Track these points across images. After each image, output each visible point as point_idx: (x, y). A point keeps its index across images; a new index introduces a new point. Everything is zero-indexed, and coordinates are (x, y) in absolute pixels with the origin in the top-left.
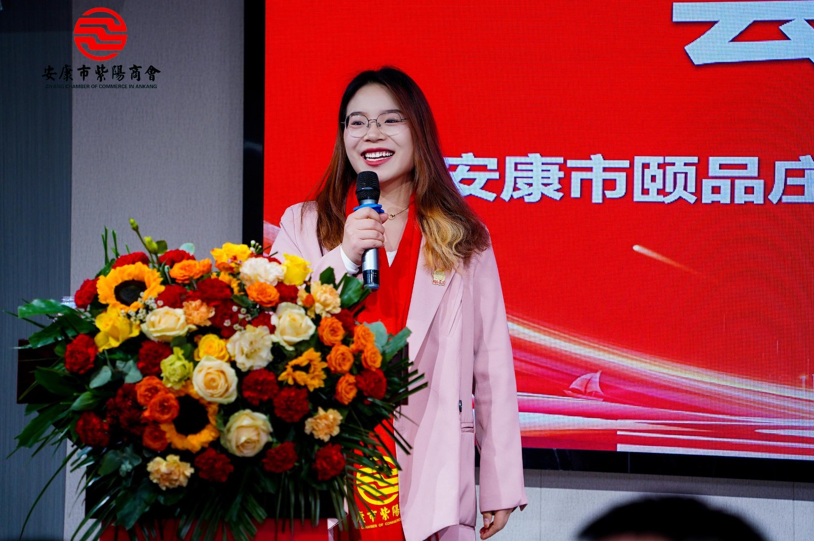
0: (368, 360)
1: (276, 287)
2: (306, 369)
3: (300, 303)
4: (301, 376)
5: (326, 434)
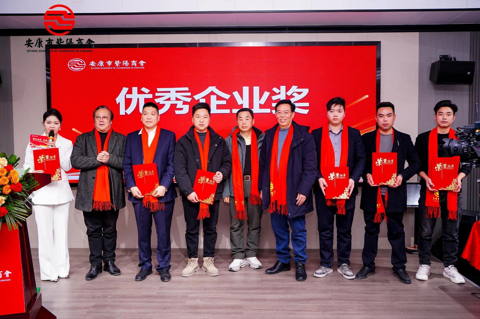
0: (13, 180)
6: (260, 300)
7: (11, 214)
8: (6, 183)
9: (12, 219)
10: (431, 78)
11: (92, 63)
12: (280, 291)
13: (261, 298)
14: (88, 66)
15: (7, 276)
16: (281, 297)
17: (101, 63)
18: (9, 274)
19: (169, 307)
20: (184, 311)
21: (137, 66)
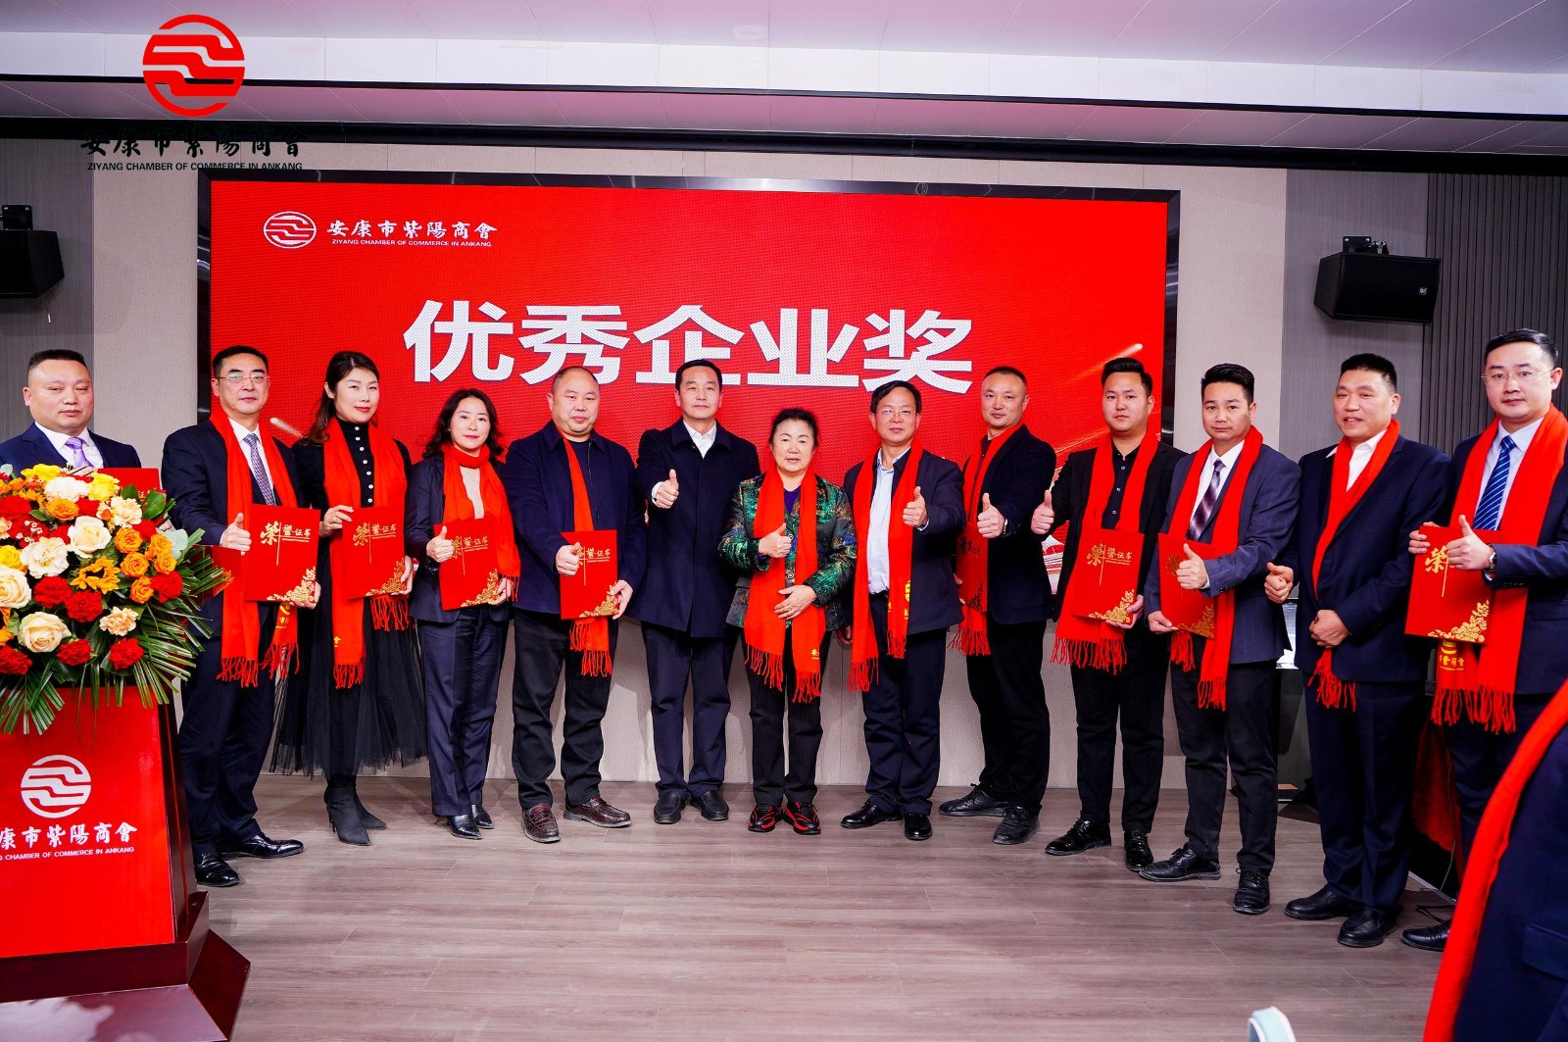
0: (160, 565)
1: (76, 503)
2: (100, 574)
3: (98, 515)
4: (94, 582)
5: (122, 630)
6: (831, 924)
7: (149, 660)
8: (140, 573)
9: (152, 675)
10: (1318, 302)
11: (337, 228)
12: (887, 901)
13: (834, 920)
14: (324, 236)
15: (125, 838)
16: (891, 918)
17: (364, 227)
18: (131, 833)
19: (571, 942)
20: (615, 951)
21: (469, 240)
